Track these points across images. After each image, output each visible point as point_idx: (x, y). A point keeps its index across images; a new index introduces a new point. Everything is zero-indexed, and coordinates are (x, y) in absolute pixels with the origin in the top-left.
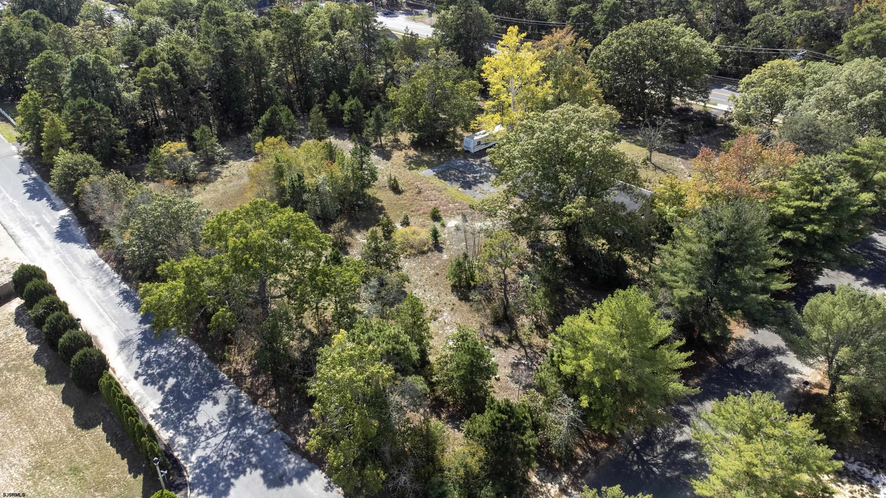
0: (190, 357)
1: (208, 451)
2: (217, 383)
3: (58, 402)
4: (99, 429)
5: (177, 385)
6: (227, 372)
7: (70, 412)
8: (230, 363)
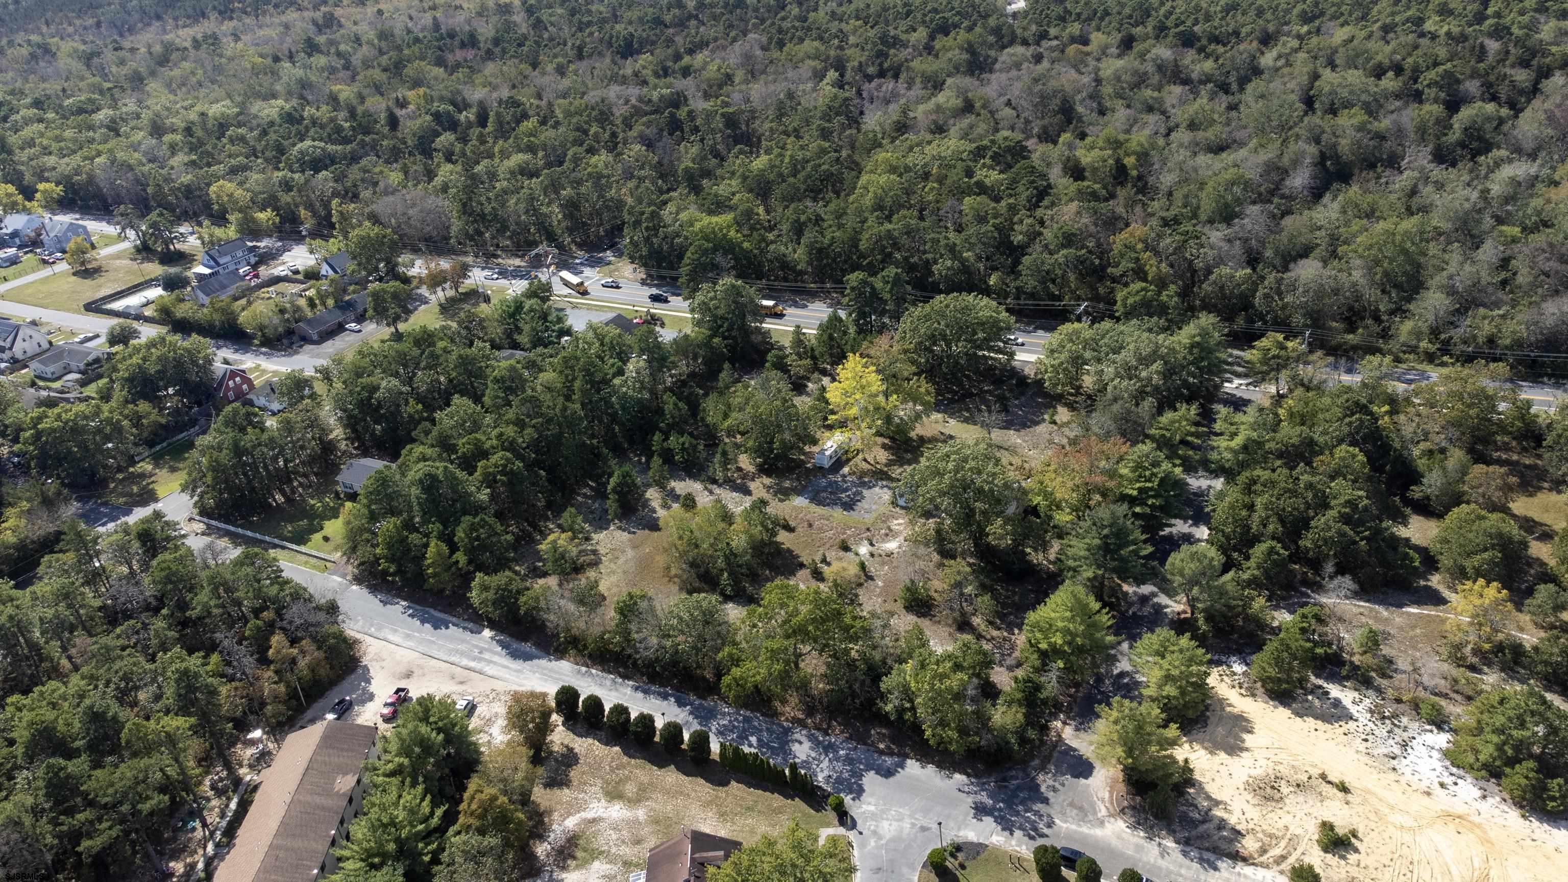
0: (747, 720)
1: (826, 773)
2: (787, 731)
3: (682, 777)
4: (733, 783)
5: (759, 740)
6: (787, 720)
7: (702, 781)
8: (783, 714)
